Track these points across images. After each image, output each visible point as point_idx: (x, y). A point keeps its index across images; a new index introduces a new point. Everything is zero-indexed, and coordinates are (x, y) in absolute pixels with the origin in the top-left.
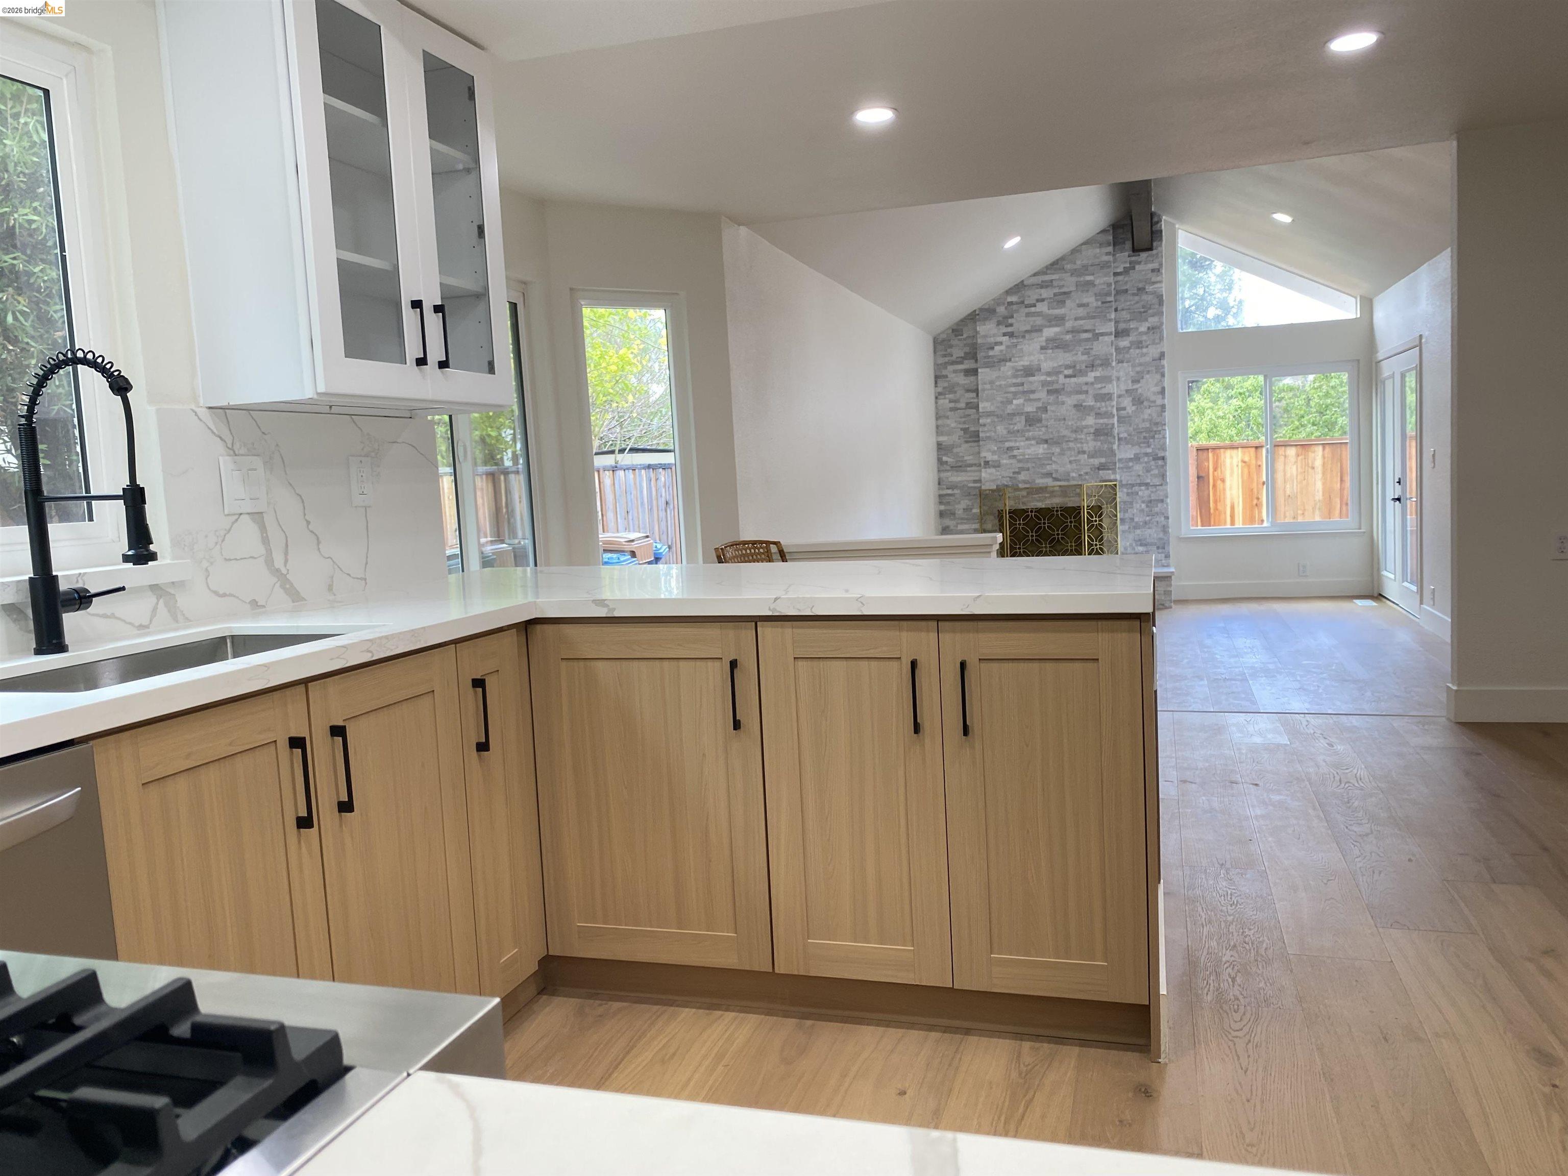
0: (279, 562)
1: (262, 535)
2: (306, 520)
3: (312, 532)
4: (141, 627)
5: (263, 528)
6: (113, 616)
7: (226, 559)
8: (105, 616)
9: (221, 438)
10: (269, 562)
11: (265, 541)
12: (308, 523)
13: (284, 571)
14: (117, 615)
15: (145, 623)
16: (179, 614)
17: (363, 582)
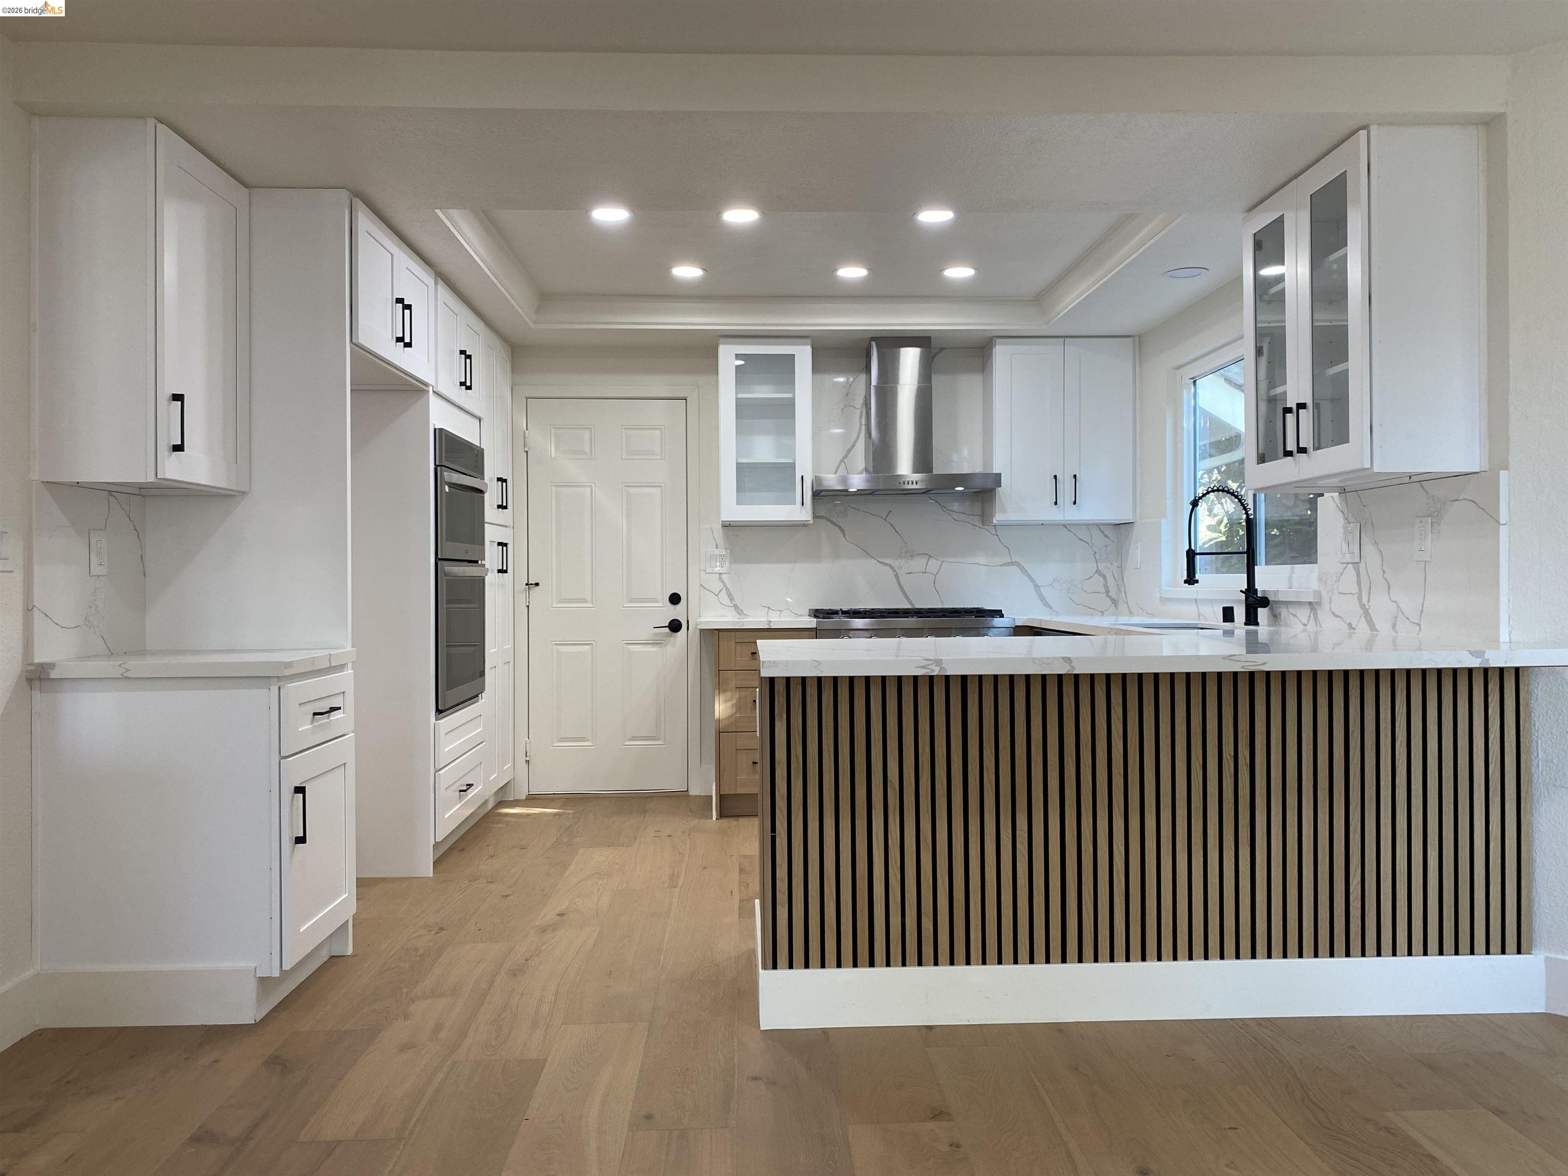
0: (1365, 601)
1: (1357, 579)
2: (1383, 570)
3: (1386, 579)
4: (1304, 624)
5: (1358, 575)
6: (1295, 616)
7: (1340, 593)
9: (1343, 513)
10: (1360, 598)
11: (1359, 583)
12: (1384, 572)
13: (1367, 607)
14: (1297, 615)
15: (1306, 623)
16: (1318, 622)
17: (1418, 627)
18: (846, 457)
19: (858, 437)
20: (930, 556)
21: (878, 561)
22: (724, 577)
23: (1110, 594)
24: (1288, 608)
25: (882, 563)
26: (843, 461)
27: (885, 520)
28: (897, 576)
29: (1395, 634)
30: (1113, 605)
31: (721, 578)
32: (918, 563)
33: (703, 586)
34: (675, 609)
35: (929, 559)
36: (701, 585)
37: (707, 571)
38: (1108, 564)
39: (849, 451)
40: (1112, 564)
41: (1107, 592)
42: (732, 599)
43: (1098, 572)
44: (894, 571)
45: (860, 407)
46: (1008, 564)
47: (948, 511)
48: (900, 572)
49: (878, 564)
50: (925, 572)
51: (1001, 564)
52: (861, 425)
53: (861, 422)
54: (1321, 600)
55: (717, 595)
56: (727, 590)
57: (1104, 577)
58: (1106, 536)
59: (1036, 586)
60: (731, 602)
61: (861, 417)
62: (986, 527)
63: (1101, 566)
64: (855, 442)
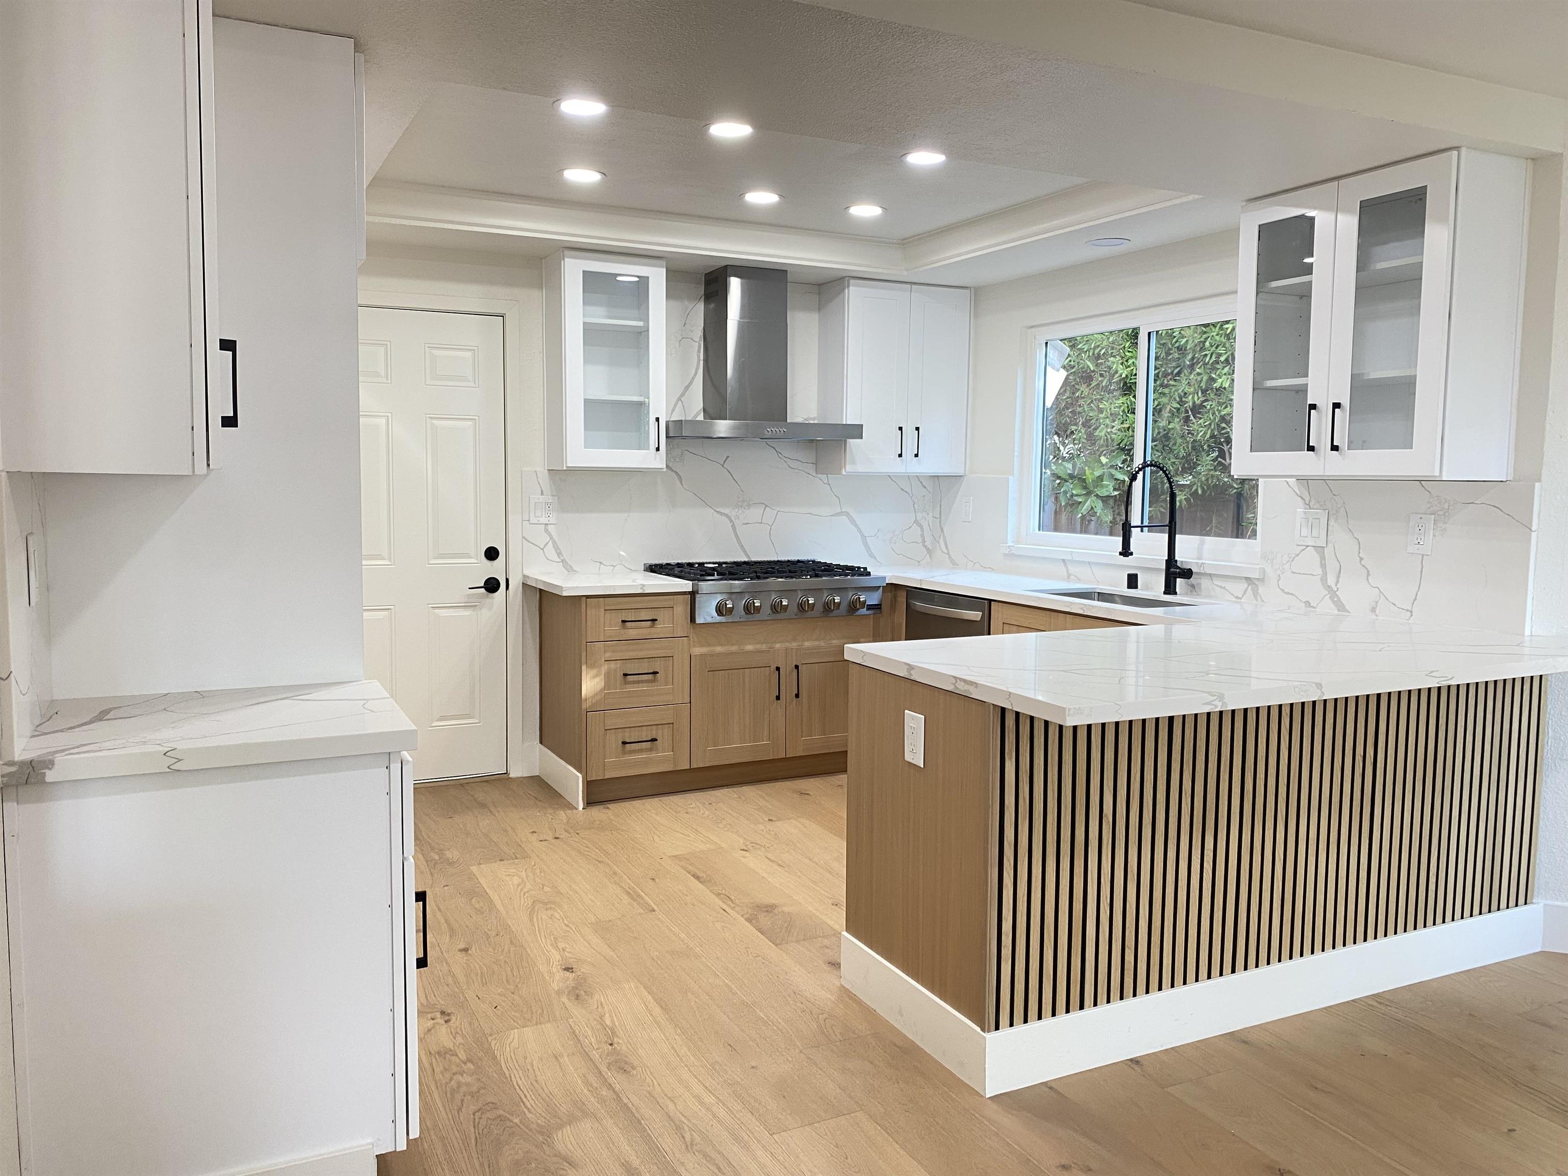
0: (1331, 581)
1: (1321, 562)
2: (1360, 557)
3: (1363, 566)
4: (1237, 597)
5: (1323, 558)
6: (1224, 588)
7: (1293, 572)
8: (1221, 587)
9: (1302, 498)
10: (1324, 580)
11: (1323, 566)
12: (1361, 559)
13: (1335, 589)
14: (1227, 588)
15: (1240, 596)
16: (1259, 597)
17: (1409, 613)
18: (683, 395)
19: (696, 374)
20: (766, 506)
21: (715, 511)
22: (550, 528)
23: (926, 544)
24: (1212, 580)
25: (718, 512)
26: (680, 400)
27: (723, 466)
28: (733, 527)
29: (1375, 617)
30: (928, 555)
31: (547, 530)
32: (755, 513)
33: (526, 539)
34: (492, 566)
35: (765, 508)
36: (523, 537)
37: (531, 522)
38: (925, 514)
39: (687, 387)
40: (928, 514)
41: (924, 541)
42: (559, 554)
43: (916, 522)
44: (731, 521)
45: (697, 340)
46: (837, 514)
47: (784, 458)
48: (736, 522)
49: (715, 513)
50: (761, 523)
51: (832, 514)
52: (699, 360)
53: (699, 356)
54: (1264, 576)
55: (542, 549)
56: (554, 543)
57: (921, 526)
58: (925, 487)
59: (864, 537)
60: (559, 558)
61: (699, 351)
62: (819, 476)
63: (919, 516)
64: (693, 378)
